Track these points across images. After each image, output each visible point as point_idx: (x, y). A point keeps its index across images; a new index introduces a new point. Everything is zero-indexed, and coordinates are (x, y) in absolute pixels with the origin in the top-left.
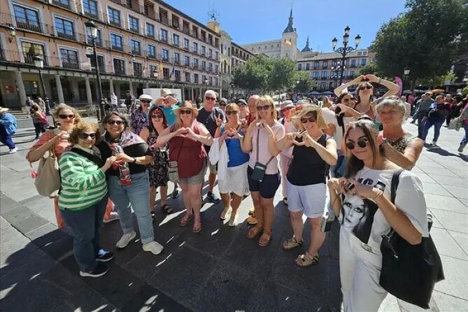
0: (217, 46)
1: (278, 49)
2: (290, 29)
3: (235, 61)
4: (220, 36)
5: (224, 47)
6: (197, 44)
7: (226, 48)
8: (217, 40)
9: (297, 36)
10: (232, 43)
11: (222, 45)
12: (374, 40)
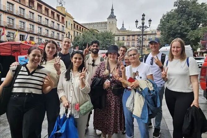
0: (63, 22)
1: (105, 28)
2: (112, 17)
3: (76, 32)
4: (65, 16)
5: (68, 23)
6: (48, 20)
7: (69, 24)
8: (63, 18)
9: (117, 20)
10: (74, 21)
11: (66, 22)
12: (159, 24)
